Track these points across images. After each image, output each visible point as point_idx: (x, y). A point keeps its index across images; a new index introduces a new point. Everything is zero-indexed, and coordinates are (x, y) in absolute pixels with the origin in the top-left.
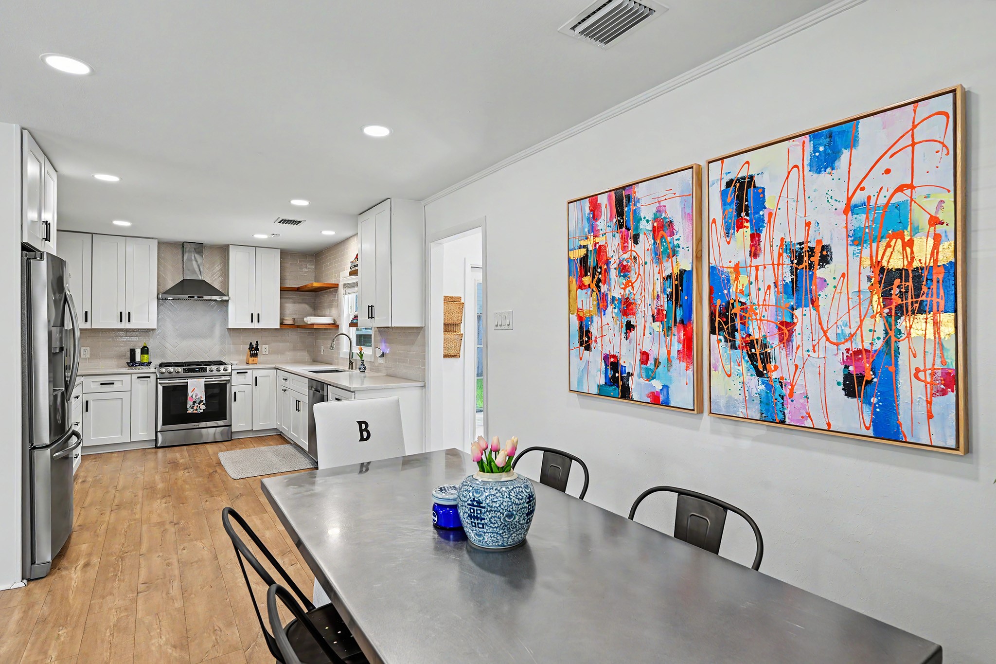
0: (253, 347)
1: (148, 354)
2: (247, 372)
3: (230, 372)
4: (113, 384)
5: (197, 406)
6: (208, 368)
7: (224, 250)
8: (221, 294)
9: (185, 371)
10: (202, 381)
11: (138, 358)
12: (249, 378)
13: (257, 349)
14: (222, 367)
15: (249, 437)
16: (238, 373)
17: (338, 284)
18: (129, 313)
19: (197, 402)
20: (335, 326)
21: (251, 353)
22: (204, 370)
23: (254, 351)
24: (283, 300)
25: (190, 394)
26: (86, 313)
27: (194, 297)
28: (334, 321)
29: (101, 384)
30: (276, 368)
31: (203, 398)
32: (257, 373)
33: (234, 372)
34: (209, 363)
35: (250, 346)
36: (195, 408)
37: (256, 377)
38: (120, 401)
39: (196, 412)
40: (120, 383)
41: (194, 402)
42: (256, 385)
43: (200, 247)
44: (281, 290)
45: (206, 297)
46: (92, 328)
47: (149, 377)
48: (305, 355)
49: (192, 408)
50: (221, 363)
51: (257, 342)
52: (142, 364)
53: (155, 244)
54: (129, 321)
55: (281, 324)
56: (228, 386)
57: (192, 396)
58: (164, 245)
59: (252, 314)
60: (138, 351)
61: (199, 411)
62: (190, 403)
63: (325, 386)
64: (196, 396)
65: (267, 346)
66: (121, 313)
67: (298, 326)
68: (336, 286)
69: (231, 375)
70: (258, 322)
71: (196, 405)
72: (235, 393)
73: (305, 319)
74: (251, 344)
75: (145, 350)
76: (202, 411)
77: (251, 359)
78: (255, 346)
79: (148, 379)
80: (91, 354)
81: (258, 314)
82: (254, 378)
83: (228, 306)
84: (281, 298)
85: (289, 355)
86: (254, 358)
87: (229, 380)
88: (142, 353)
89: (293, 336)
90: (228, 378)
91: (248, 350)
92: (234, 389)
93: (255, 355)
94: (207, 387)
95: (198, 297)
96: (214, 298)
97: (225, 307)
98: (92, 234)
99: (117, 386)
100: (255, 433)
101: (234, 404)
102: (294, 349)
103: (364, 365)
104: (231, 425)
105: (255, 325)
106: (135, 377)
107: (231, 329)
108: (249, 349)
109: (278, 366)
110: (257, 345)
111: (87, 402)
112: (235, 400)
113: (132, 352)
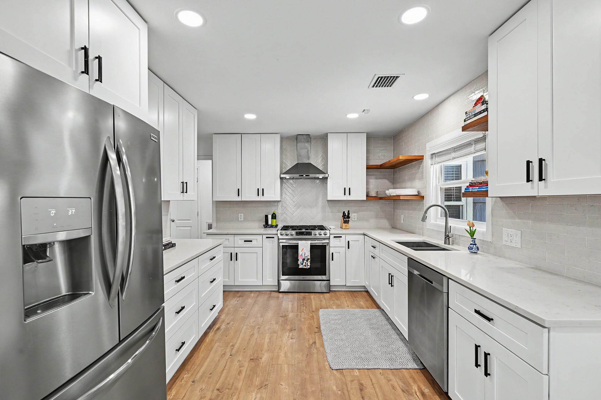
0: (345, 215)
1: (275, 219)
2: (341, 237)
3: (329, 236)
4: (251, 241)
5: (306, 263)
6: (313, 232)
7: (324, 138)
8: (321, 172)
9: (297, 234)
10: (309, 243)
11: (270, 223)
12: (342, 242)
13: (348, 217)
14: (322, 232)
15: (343, 290)
16: (334, 237)
17: (423, 156)
18: (263, 189)
19: (306, 260)
20: (420, 197)
21: (344, 220)
22: (310, 234)
23: (346, 218)
24: (368, 177)
25: (300, 252)
26: (238, 189)
27: (303, 176)
28: (418, 192)
29: (245, 241)
30: (364, 235)
31: (309, 257)
32: (349, 238)
33: (332, 236)
34: (314, 228)
35: (343, 214)
36: (304, 264)
37: (349, 241)
38: (255, 254)
39: (305, 267)
40: (256, 241)
41: (304, 260)
42: (349, 248)
43: (308, 137)
44: (367, 168)
45: (311, 176)
46: (242, 200)
47: (274, 238)
48: (385, 223)
49: (302, 264)
50: (322, 228)
51: (349, 211)
52: (272, 226)
53: (278, 138)
54: (263, 195)
55: (367, 196)
56: (327, 247)
57: (302, 255)
58: (284, 139)
59: (345, 188)
60: (270, 217)
61: (307, 267)
62: (300, 260)
63: (445, 280)
64: (304, 255)
65: (356, 214)
66: (258, 189)
67: (380, 198)
68: (420, 159)
69: (329, 239)
70: (350, 195)
71: (305, 261)
72: (332, 253)
73: (387, 192)
74: (344, 212)
75: (274, 216)
76: (309, 267)
77: (344, 225)
78: (347, 215)
79: (273, 239)
80: (244, 218)
81: (350, 188)
82: (347, 242)
83: (327, 183)
84: (367, 175)
85: (373, 222)
86: (346, 225)
87: (328, 243)
88: (272, 218)
89: (376, 206)
90: (327, 241)
91: (342, 218)
92: (332, 250)
93: (346, 222)
94: (312, 247)
95: (306, 176)
96: (317, 176)
97: (325, 184)
98: (241, 134)
99: (254, 242)
100: (347, 288)
101: (331, 262)
102: (377, 217)
103: (475, 244)
104: (329, 280)
105: (347, 198)
106: (265, 237)
107: (329, 200)
108: (343, 216)
109: (366, 232)
110: (349, 213)
111: (237, 253)
112: (333, 260)
113: (266, 217)
